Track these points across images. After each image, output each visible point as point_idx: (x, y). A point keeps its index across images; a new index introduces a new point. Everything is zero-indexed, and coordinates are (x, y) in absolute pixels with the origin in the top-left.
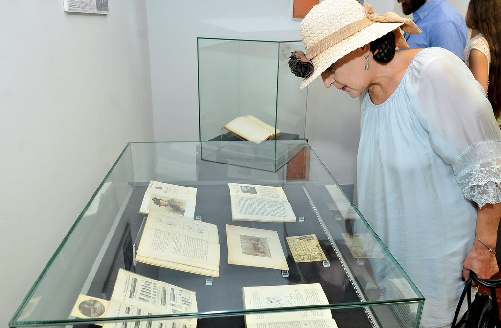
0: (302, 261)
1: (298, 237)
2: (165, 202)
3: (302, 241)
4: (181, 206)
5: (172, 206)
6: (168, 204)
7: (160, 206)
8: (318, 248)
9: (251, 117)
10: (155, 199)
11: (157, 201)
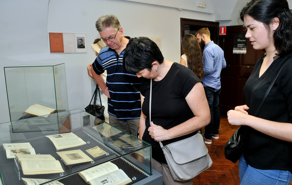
0: (97, 156)
1: (91, 149)
2: (18, 151)
3: (93, 150)
4: (27, 151)
5: (23, 152)
6: (20, 152)
7: (16, 153)
8: (101, 150)
9: (38, 105)
10: (12, 151)
11: (14, 151)
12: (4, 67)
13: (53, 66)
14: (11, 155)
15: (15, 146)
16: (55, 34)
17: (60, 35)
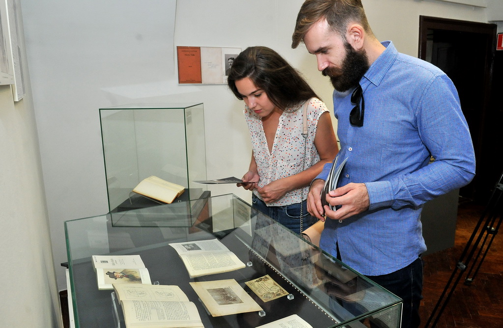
0: (269, 300)
1: (255, 280)
2: (119, 274)
3: (260, 283)
4: (135, 275)
5: (127, 276)
6: (123, 276)
7: (116, 279)
8: (276, 285)
9: (154, 178)
10: (108, 273)
11: (111, 275)
12: (100, 109)
13: (184, 108)
14: (106, 283)
15: (115, 262)
16: (186, 50)
17: (196, 51)
